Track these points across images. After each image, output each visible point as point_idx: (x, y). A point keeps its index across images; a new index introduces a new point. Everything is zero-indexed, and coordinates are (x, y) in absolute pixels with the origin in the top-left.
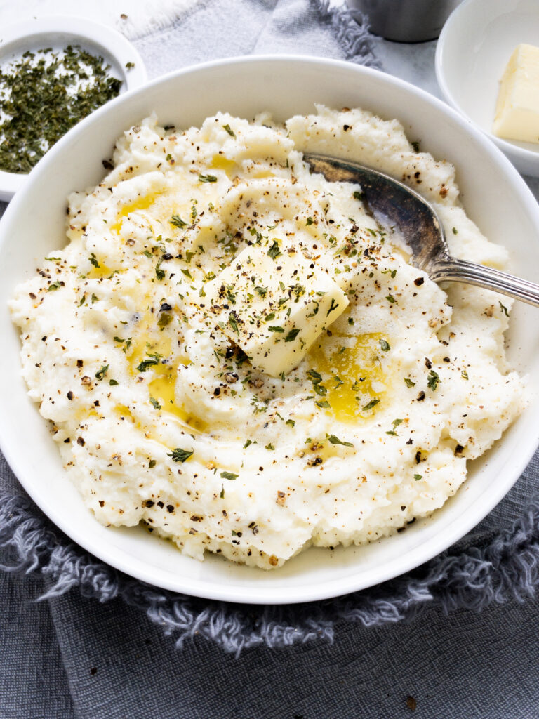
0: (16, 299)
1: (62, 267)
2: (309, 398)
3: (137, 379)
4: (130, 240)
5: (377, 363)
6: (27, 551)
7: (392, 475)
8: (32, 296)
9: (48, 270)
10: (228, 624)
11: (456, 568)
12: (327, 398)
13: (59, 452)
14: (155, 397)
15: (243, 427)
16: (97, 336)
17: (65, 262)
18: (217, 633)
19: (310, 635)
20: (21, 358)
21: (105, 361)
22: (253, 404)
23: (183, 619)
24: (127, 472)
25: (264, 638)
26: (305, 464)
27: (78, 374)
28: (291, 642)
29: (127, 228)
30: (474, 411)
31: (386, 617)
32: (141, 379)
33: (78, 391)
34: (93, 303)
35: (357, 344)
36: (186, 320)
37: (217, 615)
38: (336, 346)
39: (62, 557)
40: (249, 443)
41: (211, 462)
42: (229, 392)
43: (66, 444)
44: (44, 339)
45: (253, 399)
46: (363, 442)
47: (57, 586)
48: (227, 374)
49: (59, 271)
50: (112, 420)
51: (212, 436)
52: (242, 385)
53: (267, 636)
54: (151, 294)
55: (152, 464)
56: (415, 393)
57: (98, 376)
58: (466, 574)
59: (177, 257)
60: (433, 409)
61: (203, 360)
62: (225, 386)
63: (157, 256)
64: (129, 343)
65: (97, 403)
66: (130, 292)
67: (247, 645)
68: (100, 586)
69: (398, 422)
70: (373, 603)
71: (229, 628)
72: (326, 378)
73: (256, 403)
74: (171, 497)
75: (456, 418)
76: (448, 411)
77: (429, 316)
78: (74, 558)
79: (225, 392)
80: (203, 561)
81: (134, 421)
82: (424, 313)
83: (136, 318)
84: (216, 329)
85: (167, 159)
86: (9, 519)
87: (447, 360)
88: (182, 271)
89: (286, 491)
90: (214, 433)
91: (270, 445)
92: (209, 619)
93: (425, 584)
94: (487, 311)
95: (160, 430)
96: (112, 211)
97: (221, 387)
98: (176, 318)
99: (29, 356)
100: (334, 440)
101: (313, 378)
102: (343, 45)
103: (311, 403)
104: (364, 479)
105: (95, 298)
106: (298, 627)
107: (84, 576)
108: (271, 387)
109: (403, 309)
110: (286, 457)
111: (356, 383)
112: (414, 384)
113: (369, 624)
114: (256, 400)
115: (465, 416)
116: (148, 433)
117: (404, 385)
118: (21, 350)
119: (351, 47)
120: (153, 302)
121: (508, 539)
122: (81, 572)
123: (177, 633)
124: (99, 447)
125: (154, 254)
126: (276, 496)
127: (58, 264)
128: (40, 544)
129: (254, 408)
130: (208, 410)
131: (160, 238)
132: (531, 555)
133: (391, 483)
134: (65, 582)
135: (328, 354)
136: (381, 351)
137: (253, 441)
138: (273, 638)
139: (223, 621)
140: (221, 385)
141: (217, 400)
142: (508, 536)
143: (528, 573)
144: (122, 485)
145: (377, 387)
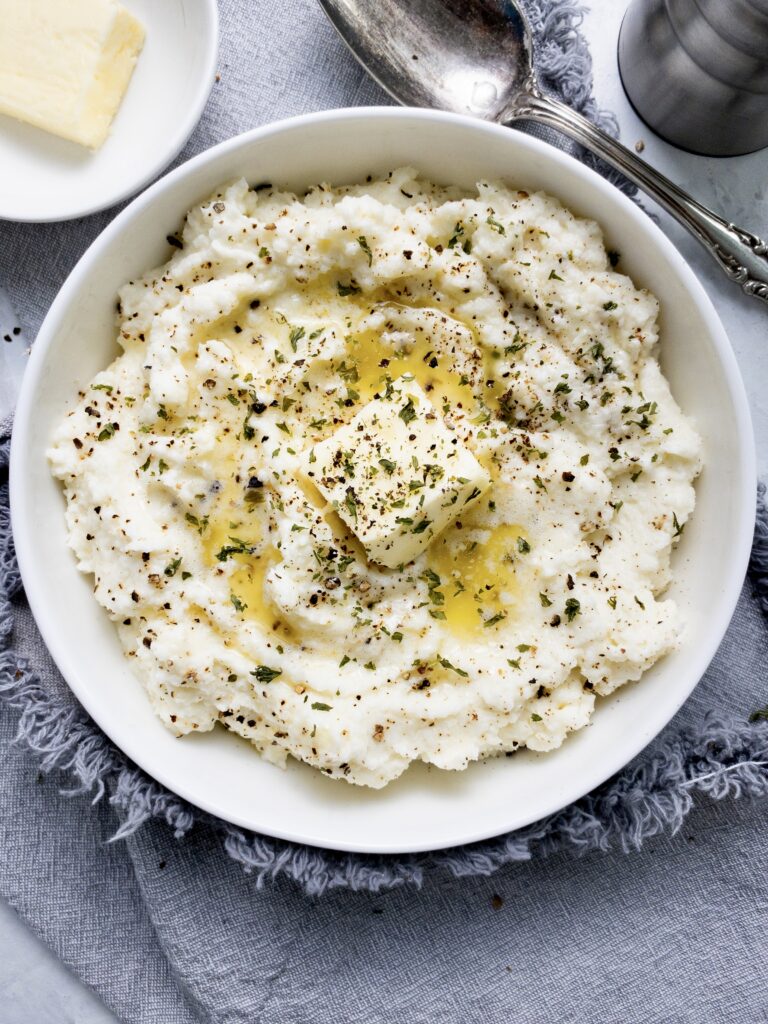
0: (56, 447)
1: (114, 399)
2: (422, 605)
3: (215, 571)
4: (209, 382)
5: (510, 568)
6: (92, 780)
7: (507, 714)
8: (78, 443)
9: (96, 404)
10: (312, 864)
11: (562, 818)
12: (443, 608)
13: (118, 635)
14: (236, 594)
15: (342, 641)
16: (165, 512)
17: (119, 392)
18: (300, 873)
19: (398, 880)
20: (66, 522)
21: (177, 554)
22: (355, 615)
23: (264, 857)
24: (203, 689)
25: (349, 881)
26: (410, 688)
27: (143, 569)
28: (377, 889)
29: (206, 362)
30: (614, 653)
31: (480, 869)
32: (221, 572)
33: (144, 590)
34: (161, 473)
35: (490, 540)
36: (281, 508)
37: (300, 853)
38: (464, 543)
39: (131, 785)
40: (346, 660)
41: (301, 685)
42: (328, 599)
43: (126, 627)
44: (98, 510)
45: (357, 608)
46: (480, 672)
47: (127, 824)
48: (328, 580)
49: (111, 407)
50: (186, 624)
51: (303, 649)
52: (344, 591)
53: (352, 879)
54: (237, 457)
55: (232, 678)
56: (549, 614)
57: (168, 572)
58: (570, 830)
59: (271, 405)
60: (566, 640)
61: (300, 562)
62: (324, 594)
63: (245, 402)
64: (205, 522)
65: (167, 606)
66: (208, 456)
67: (330, 886)
68: (174, 820)
69: (523, 648)
70: (467, 854)
71: (312, 869)
72: (445, 581)
73: (360, 615)
74: (252, 711)
75: (591, 656)
76: (584, 646)
77: (582, 519)
78: (144, 785)
79: (324, 599)
80: (285, 771)
81: (211, 624)
82: (577, 514)
83: (216, 488)
84: (318, 522)
85: (261, 256)
86: (67, 739)
87: (594, 575)
88: (278, 425)
89: (384, 724)
90: (307, 644)
91: (371, 663)
92: (292, 858)
93: (526, 840)
94: (656, 521)
95: (243, 639)
96: (183, 331)
97: (319, 595)
98: (268, 498)
99: (77, 521)
100: (446, 664)
101: (430, 581)
102: (532, 13)
103: (424, 612)
104: (475, 717)
105: (163, 466)
106: (386, 872)
107: (156, 807)
108: (379, 588)
109: (553, 500)
110: (389, 681)
111: (481, 591)
112: (550, 603)
113: (461, 874)
114: (360, 609)
115: (603, 655)
116: (227, 640)
117: (538, 601)
118: (66, 510)
119: (543, 20)
120: (239, 469)
121: (625, 789)
122: (153, 802)
123: (256, 870)
124: (172, 664)
125: (239, 399)
126: (373, 731)
127: (109, 394)
128: (105, 768)
129: (355, 621)
130: (301, 619)
131: (248, 378)
132: (647, 807)
133: (504, 721)
134: (136, 818)
135: (454, 552)
136: (517, 553)
137: (351, 658)
138: (358, 882)
139: (307, 860)
140: (319, 591)
141: (313, 609)
142: (625, 787)
143: (639, 826)
144: (197, 700)
145: (507, 598)
